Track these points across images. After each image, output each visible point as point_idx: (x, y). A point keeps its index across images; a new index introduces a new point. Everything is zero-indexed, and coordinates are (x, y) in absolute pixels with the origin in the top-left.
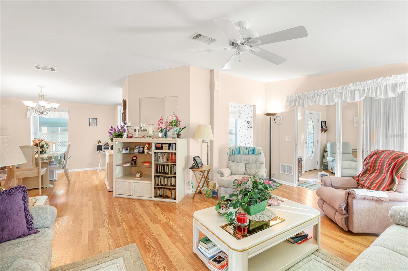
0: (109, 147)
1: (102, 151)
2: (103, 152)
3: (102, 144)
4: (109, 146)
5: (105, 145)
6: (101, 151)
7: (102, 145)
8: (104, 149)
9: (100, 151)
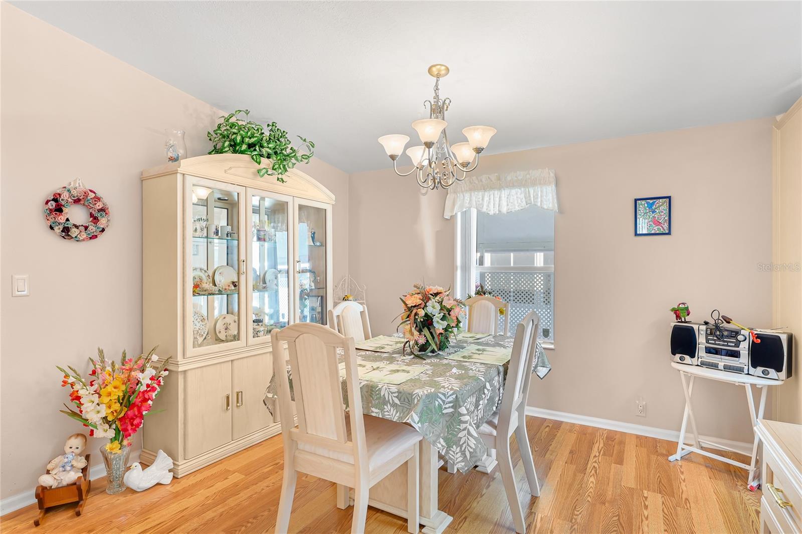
0: (737, 345)
1: (695, 361)
2: (703, 364)
3: (697, 319)
4: (740, 338)
5: (716, 331)
6: (693, 356)
7: (695, 327)
8: (709, 351)
9: (687, 357)
